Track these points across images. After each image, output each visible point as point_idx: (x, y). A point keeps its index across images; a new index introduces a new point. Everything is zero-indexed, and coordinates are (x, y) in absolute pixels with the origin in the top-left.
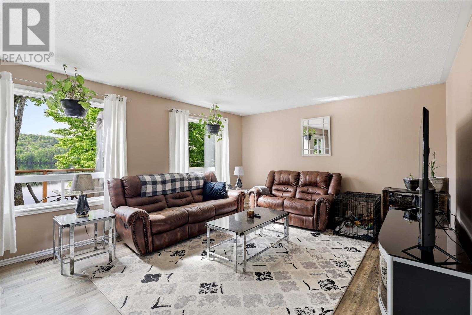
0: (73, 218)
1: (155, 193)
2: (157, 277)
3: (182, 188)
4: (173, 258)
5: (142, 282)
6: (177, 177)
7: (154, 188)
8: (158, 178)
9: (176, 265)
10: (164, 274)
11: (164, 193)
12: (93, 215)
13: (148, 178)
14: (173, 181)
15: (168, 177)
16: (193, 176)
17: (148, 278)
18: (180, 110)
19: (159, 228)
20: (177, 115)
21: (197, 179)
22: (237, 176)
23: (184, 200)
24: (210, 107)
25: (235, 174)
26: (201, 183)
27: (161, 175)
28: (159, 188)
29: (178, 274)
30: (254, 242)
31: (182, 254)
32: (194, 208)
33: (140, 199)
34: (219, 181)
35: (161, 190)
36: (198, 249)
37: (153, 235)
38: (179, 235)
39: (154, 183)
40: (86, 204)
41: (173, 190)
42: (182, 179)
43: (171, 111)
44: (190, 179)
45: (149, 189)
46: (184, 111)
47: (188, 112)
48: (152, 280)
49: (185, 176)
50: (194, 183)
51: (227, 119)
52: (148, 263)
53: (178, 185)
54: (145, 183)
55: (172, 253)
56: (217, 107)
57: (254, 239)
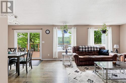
0: (65, 54)
1: (83, 51)
2: (78, 72)
3: (91, 50)
4: (84, 69)
5: (75, 72)
6: (90, 47)
7: (82, 50)
8: (84, 47)
9: (84, 71)
10: (80, 72)
11: (85, 51)
12: (68, 54)
13: (81, 47)
14: (88, 48)
15: (87, 47)
16: (95, 47)
17: (76, 71)
18: (91, 28)
19: (82, 60)
20: (90, 29)
21: (97, 48)
22: (116, 48)
23: (92, 54)
24: (102, 25)
25: (114, 47)
26: (98, 49)
27: (85, 46)
28: (84, 49)
29: (84, 73)
30: (117, 74)
31: (87, 69)
32: (93, 57)
33: (78, 52)
34: (106, 49)
35: (84, 50)
36: (93, 69)
37: (80, 61)
38: (88, 63)
39: (83, 48)
40: (67, 51)
41: (88, 51)
42: (91, 48)
43: (88, 28)
44: (94, 48)
45: (81, 49)
46: (93, 28)
47: (94, 28)
48: (77, 72)
49: (92, 47)
50: (95, 49)
51: (111, 28)
52: (78, 68)
53: (90, 49)
54: (80, 48)
55: (85, 68)
56: (105, 24)
57: (118, 73)
